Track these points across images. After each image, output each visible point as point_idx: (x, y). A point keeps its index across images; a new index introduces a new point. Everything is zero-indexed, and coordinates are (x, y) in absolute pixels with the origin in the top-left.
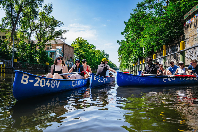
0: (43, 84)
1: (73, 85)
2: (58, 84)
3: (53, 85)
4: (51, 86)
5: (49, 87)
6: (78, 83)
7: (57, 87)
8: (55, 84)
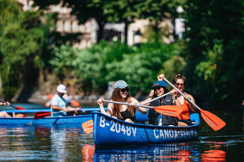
0: (118, 130)
1: (157, 135)
2: (135, 132)
3: (129, 132)
4: (127, 132)
5: (124, 134)
6: (164, 133)
7: (134, 135)
8: (131, 130)
